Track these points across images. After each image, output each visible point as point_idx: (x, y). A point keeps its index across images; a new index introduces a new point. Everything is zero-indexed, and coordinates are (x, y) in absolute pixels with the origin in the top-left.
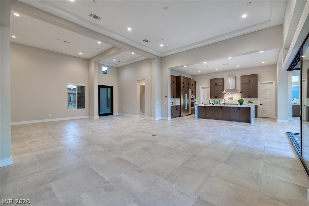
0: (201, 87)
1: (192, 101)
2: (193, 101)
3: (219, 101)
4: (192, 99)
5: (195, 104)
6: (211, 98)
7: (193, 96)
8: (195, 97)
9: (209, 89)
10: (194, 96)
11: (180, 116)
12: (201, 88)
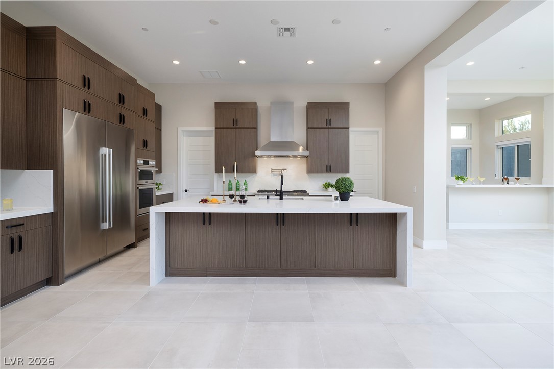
0: (180, 129)
1: (143, 182)
2: (149, 181)
3: (246, 184)
4: (145, 175)
5: (158, 193)
6: (218, 170)
7: (146, 163)
8: (159, 166)
9: (212, 140)
10: (152, 163)
11: (53, 279)
12: (180, 133)
